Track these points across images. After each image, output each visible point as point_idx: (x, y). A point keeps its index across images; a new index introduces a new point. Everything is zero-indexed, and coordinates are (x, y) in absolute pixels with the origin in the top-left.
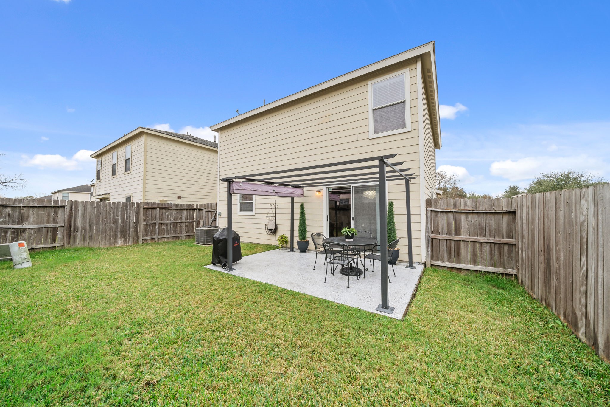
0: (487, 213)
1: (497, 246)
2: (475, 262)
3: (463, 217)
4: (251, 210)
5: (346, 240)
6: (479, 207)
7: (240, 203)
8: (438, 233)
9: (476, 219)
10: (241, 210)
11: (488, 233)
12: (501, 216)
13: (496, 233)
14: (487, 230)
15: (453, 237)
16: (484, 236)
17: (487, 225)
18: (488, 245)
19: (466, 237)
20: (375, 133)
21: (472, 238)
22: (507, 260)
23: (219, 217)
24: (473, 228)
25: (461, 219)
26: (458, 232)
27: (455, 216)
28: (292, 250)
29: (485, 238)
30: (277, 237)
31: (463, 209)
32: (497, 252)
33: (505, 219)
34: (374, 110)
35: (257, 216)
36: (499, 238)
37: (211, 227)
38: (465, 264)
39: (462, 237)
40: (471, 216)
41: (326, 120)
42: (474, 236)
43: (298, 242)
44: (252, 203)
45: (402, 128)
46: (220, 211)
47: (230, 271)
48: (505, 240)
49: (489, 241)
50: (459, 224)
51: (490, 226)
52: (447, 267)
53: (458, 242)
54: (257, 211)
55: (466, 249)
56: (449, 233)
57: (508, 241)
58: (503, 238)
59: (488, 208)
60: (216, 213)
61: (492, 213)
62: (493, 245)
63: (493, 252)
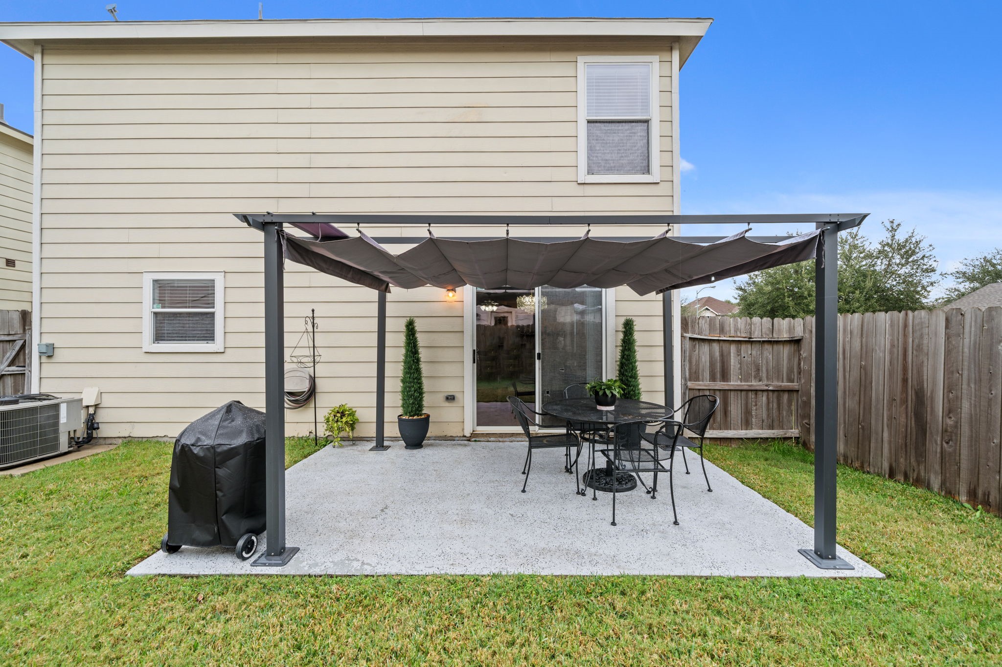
0: (764, 341)
1: (776, 394)
2: (747, 424)
3: (733, 348)
4: (209, 336)
5: (599, 408)
6: (754, 332)
7: (156, 314)
8: (697, 379)
9: (750, 353)
10: (159, 337)
11: (764, 375)
12: (781, 347)
13: (775, 374)
14: (764, 369)
15: (720, 385)
16: (760, 381)
17: (764, 362)
18: (765, 394)
19: (736, 383)
20: (590, 172)
21: (745, 385)
22: (786, 416)
23: (44, 359)
24: (746, 367)
25: (730, 353)
26: (725, 376)
27: (722, 347)
28: (380, 444)
29: (761, 383)
30: (322, 414)
31: (733, 335)
32: (775, 405)
33: (786, 351)
34: (589, 122)
35: (230, 356)
36: (778, 382)
37: (16, 402)
38: (734, 429)
39: (732, 383)
40: (743, 347)
41: (472, 115)
42: (747, 381)
43: (401, 421)
44: (213, 314)
45: (644, 174)
46: (47, 340)
47: (283, 564)
48: (785, 384)
49: (766, 388)
50: (727, 361)
51: (767, 362)
52: (710, 438)
53: (725, 392)
54: (232, 341)
55: (736, 403)
56: (713, 378)
57: (789, 385)
58: (783, 382)
59: (766, 334)
60: (23, 347)
61: (771, 341)
62: (771, 394)
63: (771, 405)
